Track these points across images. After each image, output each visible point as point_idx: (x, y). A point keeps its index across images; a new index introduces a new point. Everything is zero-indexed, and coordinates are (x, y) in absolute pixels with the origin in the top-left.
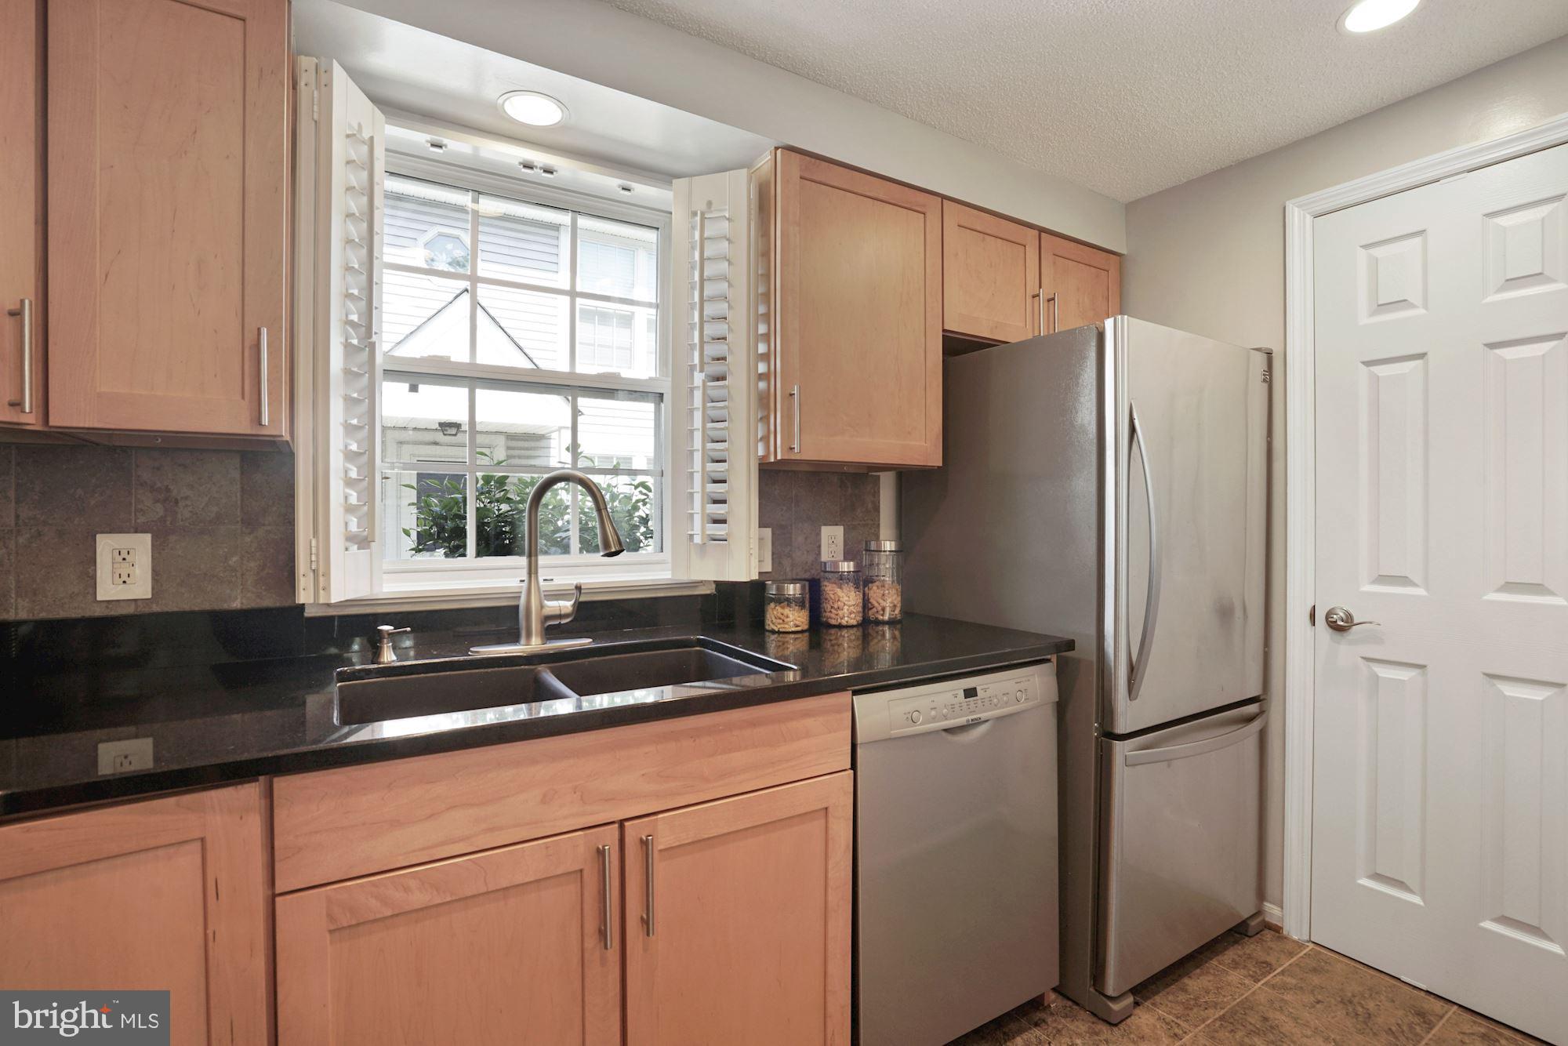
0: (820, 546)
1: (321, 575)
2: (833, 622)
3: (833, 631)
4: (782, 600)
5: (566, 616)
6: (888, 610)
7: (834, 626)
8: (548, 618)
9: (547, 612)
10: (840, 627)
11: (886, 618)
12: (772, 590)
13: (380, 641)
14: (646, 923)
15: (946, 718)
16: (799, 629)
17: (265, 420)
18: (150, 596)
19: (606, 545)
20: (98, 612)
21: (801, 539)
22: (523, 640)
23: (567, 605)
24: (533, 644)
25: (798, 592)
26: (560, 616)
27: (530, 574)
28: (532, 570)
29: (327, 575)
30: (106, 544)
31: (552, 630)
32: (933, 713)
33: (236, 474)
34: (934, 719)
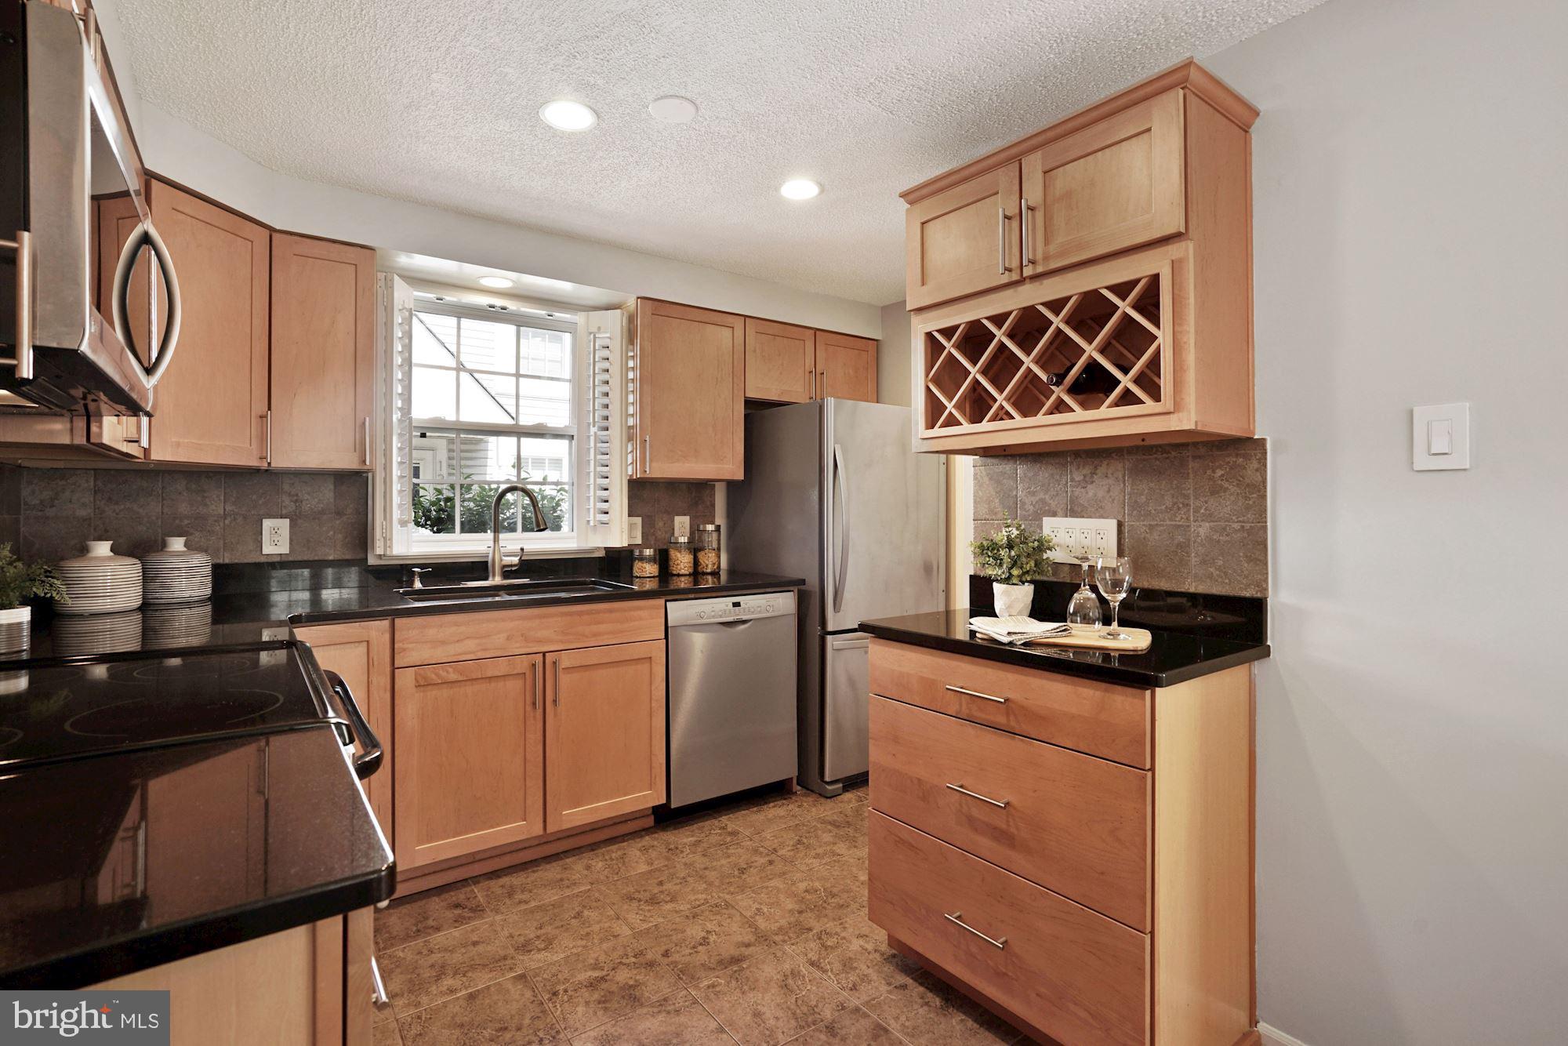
0: (673, 529)
1: (387, 540)
2: (675, 572)
3: (675, 578)
4: (642, 559)
5: (515, 565)
6: (710, 566)
7: (675, 575)
8: (505, 566)
9: (504, 563)
10: (679, 575)
11: (709, 570)
12: (637, 553)
13: (414, 577)
14: (555, 701)
15: (721, 616)
16: (652, 575)
17: (368, 463)
18: (288, 552)
19: (538, 525)
20: (263, 560)
21: (661, 524)
22: (491, 578)
23: (515, 560)
24: (497, 580)
25: (652, 554)
26: (511, 566)
27: (495, 542)
28: (496, 540)
29: (391, 539)
30: (267, 523)
31: (507, 573)
32: (713, 614)
33: (332, 487)
34: (713, 617)
